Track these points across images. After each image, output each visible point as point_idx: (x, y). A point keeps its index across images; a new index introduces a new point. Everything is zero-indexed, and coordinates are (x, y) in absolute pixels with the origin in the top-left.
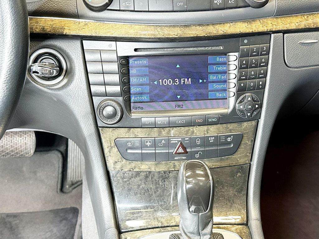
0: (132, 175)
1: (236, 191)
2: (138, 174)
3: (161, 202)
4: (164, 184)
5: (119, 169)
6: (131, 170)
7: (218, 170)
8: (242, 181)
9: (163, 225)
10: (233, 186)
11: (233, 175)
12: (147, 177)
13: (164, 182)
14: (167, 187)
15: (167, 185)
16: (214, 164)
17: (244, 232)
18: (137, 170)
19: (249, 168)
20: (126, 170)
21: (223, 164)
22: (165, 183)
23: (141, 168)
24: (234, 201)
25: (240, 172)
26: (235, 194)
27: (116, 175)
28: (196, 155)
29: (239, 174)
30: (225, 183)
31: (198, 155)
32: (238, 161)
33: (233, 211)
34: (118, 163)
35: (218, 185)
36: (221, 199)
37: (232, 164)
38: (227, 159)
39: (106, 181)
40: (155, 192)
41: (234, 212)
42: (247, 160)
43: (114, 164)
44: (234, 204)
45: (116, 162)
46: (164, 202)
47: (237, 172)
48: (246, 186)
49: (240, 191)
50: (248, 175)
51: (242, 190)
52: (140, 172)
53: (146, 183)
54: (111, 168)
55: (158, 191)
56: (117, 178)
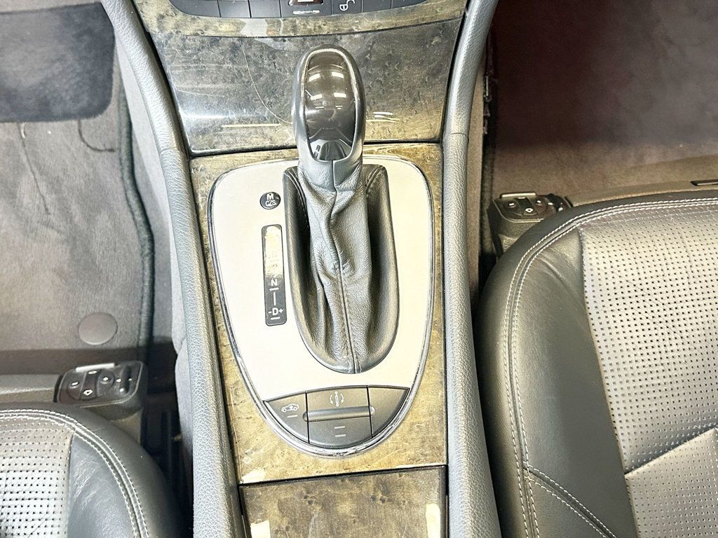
0: (203, 42)
1: (428, 74)
2: (215, 40)
3: (270, 99)
4: (274, 63)
5: (172, 31)
6: (199, 32)
7: (393, 32)
8: (442, 53)
9: (274, 145)
10: (421, 64)
11: (422, 41)
12: (235, 48)
13: (274, 59)
14: (280, 70)
15: (279, 64)
16: (382, 22)
17: (431, 159)
18: (211, 33)
19: (459, 25)
20: (188, 33)
21: (403, 21)
22: (275, 61)
23: (220, 29)
24: (420, 94)
25: (438, 35)
26: (424, 80)
27: (167, 41)
28: (341, 6)
29: (436, 40)
30: (406, 58)
31: (347, 5)
32: (437, 12)
33: (416, 113)
34: (167, 17)
35: (389, 64)
36: (393, 90)
37: (423, 19)
38: (413, 10)
39: (146, 56)
40: (256, 79)
41: (417, 115)
42: (457, 10)
43: (158, 20)
44: (420, 100)
45: (162, 17)
46: (276, 98)
47: (433, 37)
48: (450, 64)
49: (434, 74)
50: (455, 40)
51: (439, 71)
52: (218, 38)
53: (235, 59)
54: (153, 28)
55: (261, 76)
56: (170, 47)
